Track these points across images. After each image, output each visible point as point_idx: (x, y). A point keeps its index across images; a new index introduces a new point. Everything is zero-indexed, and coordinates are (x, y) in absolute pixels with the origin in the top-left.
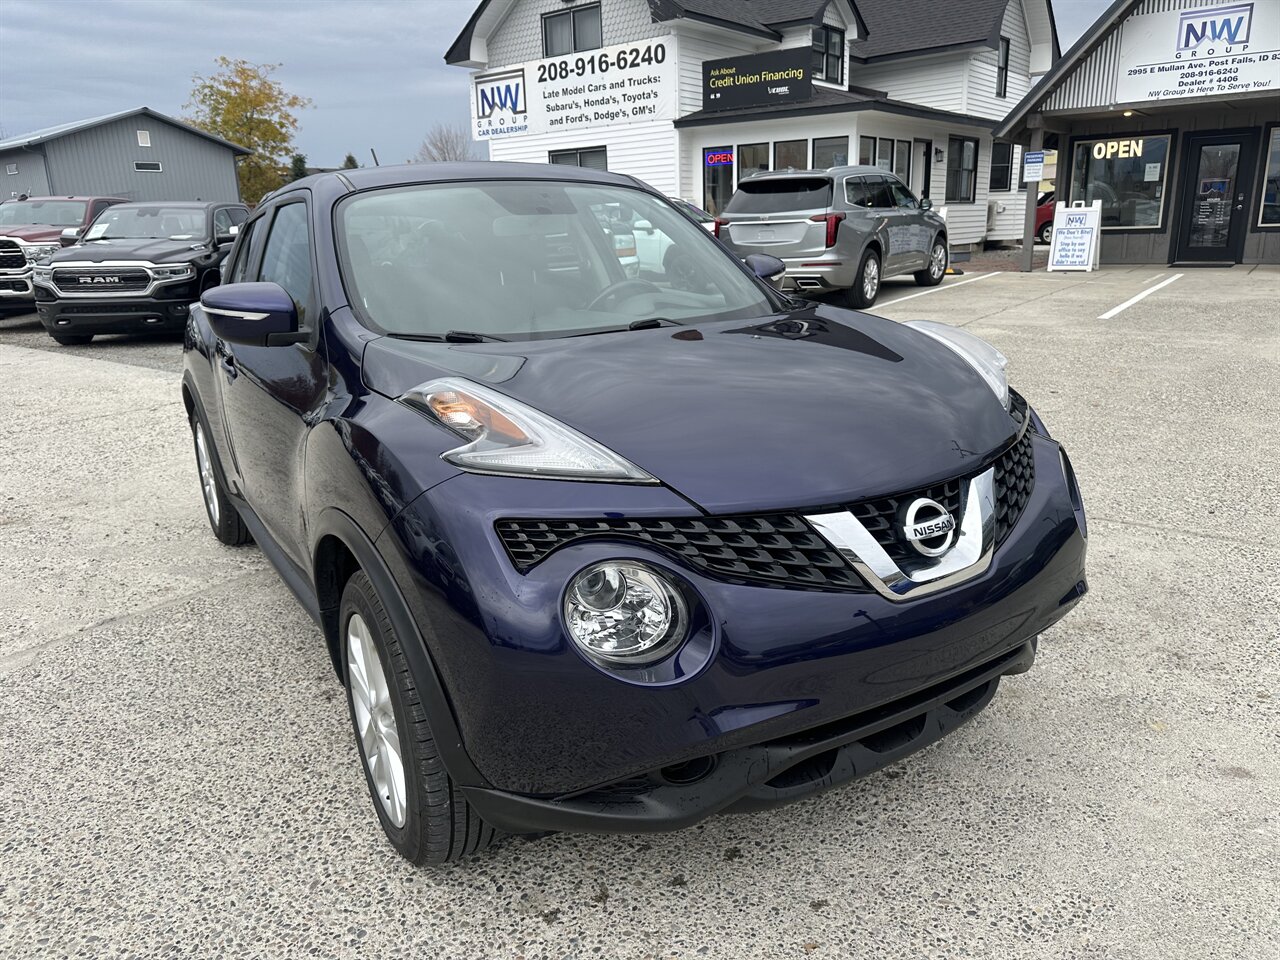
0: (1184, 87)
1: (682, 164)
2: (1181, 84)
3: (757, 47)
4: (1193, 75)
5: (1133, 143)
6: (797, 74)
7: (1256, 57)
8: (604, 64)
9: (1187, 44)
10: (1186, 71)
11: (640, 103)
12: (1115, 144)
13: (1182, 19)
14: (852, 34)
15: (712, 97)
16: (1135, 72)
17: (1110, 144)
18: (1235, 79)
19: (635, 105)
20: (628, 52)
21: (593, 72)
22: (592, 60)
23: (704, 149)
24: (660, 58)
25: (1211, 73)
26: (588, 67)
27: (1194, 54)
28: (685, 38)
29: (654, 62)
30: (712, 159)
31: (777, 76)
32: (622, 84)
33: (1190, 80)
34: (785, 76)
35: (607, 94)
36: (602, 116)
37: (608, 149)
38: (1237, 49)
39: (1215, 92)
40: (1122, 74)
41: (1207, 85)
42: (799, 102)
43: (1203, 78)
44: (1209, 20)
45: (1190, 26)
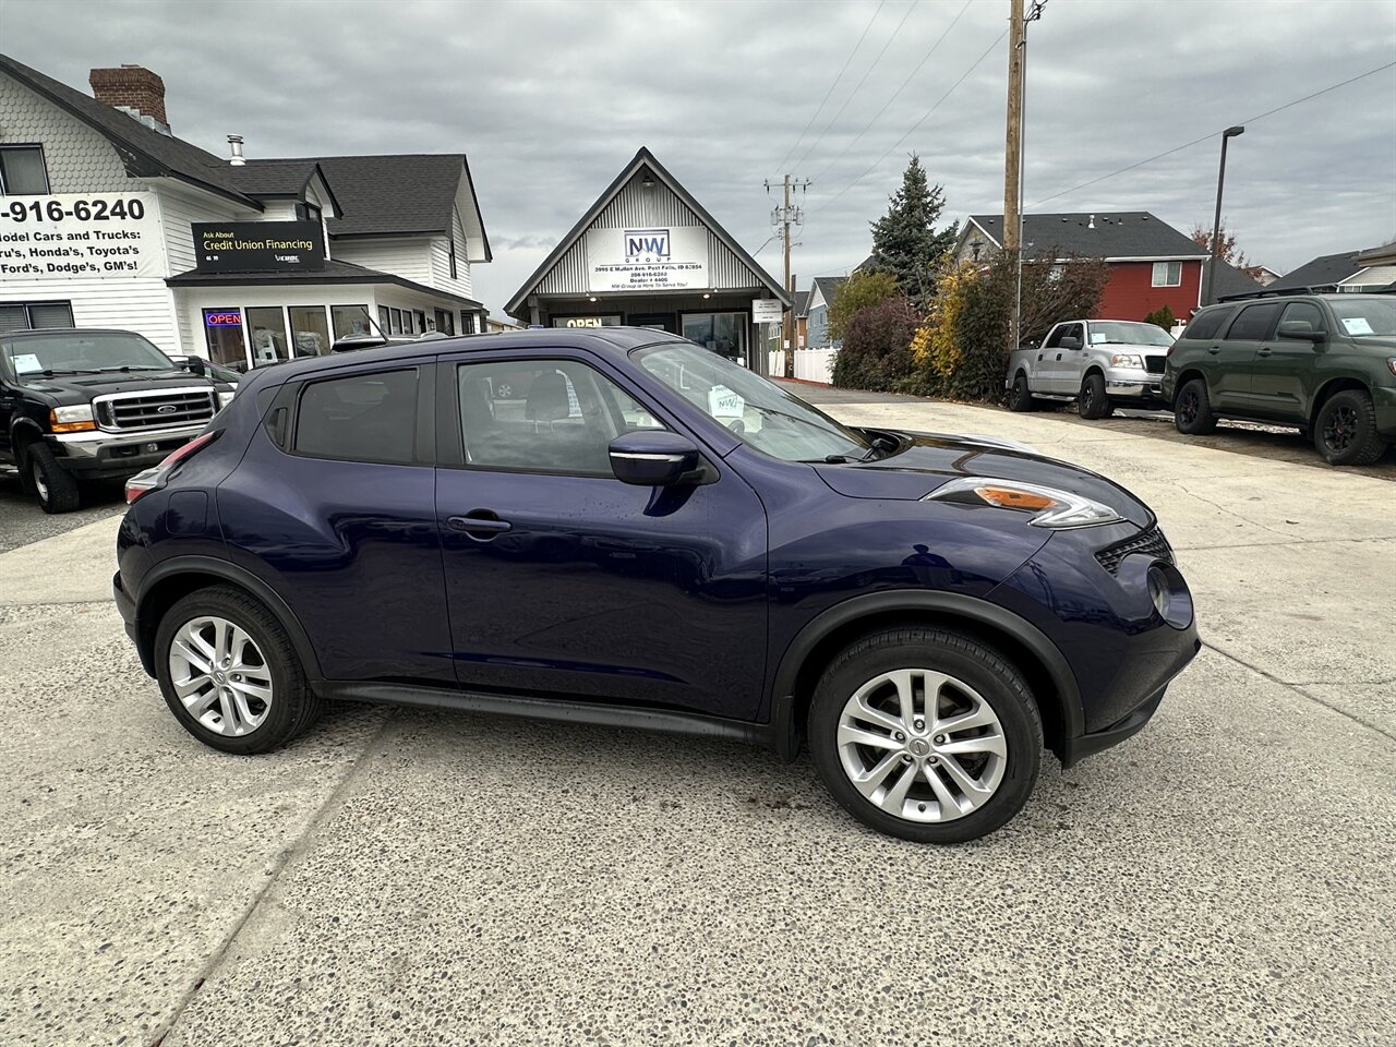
0: (634, 284)
1: (180, 324)
2: (632, 281)
3: (237, 214)
4: (639, 275)
5: (595, 321)
6: (306, 245)
7: (676, 266)
8: (55, 213)
9: (632, 253)
10: (634, 271)
11: (111, 258)
12: (582, 321)
13: (626, 235)
14: (328, 212)
15: (209, 258)
16: (600, 269)
17: (579, 321)
18: (666, 280)
19: (107, 259)
20: (90, 204)
21: (40, 219)
22: (36, 206)
23: (203, 310)
24: (137, 213)
25: (650, 275)
26: (31, 215)
27: (637, 260)
28: (167, 197)
29: (128, 217)
30: (213, 320)
31: (284, 246)
32: (86, 236)
33: (637, 278)
34: (292, 245)
35: (65, 244)
36: (60, 268)
37: (73, 303)
38: (664, 259)
39: (655, 288)
40: (592, 270)
41: (649, 283)
42: (311, 271)
43: (645, 278)
44: (643, 237)
45: (631, 240)
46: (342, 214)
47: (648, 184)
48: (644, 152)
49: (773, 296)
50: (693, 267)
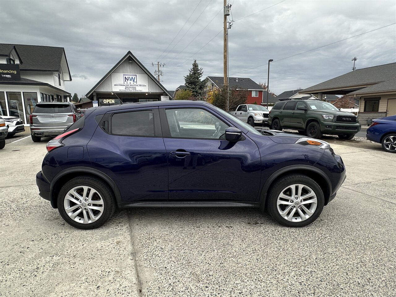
0: (126, 90)
2: (125, 89)
4: (127, 87)
5: (112, 100)
6: (14, 72)
7: (139, 85)
9: (125, 81)
10: (126, 86)
12: (108, 100)
13: (123, 76)
14: (17, 62)
16: (116, 85)
17: (107, 100)
18: (136, 89)
25: (131, 87)
27: (127, 83)
31: (5, 72)
33: (127, 88)
34: (9, 72)
38: (135, 83)
39: (132, 91)
40: (113, 85)
41: (130, 90)
42: (16, 80)
43: (129, 88)
44: (129, 77)
45: (125, 77)
46: (22, 63)
47: (131, 62)
48: (129, 52)
49: (167, 95)
50: (144, 86)
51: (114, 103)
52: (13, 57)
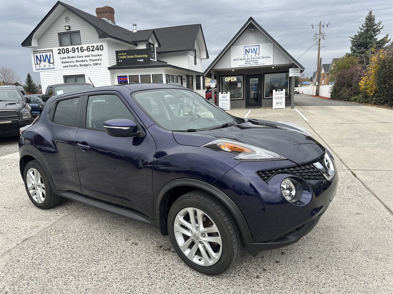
0: (246, 64)
1: (111, 81)
2: (246, 63)
3: (130, 47)
4: (248, 61)
5: (234, 77)
6: (146, 56)
7: (261, 58)
8: (82, 50)
9: (246, 54)
10: (246, 60)
11: (95, 62)
12: (230, 78)
13: (244, 48)
14: (156, 45)
15: (120, 61)
16: (235, 60)
17: (229, 78)
18: (257, 62)
19: (94, 63)
20: (90, 47)
21: (78, 52)
22: (78, 48)
23: (118, 76)
24: (101, 49)
25: (252, 61)
26: (77, 51)
27: (248, 56)
28: (109, 43)
29: (99, 50)
30: (120, 79)
31: (140, 56)
32: (89, 56)
33: (247, 62)
34: (142, 56)
35: (84, 59)
36: (83, 66)
37: (85, 75)
38: (257, 55)
39: (253, 66)
40: (232, 60)
41: (251, 64)
42: (147, 64)
43: (250, 62)
44: (250, 48)
45: (246, 49)
46: (160, 46)
47: (253, 29)
48: (251, 19)
49: (296, 67)
50: (268, 58)
51: (236, 81)
52: (153, 41)
